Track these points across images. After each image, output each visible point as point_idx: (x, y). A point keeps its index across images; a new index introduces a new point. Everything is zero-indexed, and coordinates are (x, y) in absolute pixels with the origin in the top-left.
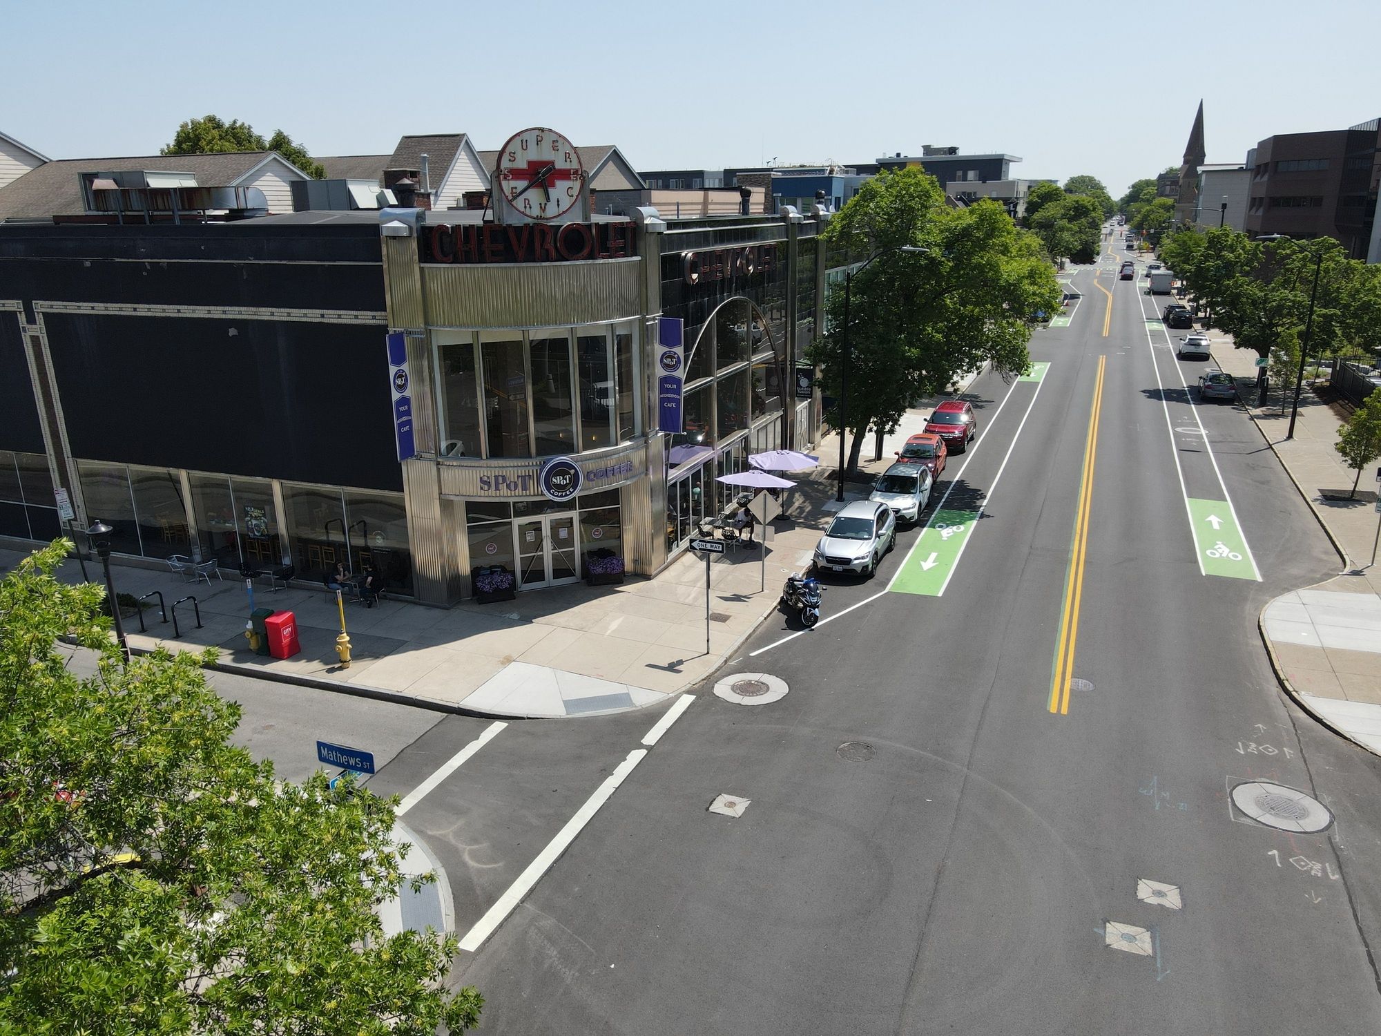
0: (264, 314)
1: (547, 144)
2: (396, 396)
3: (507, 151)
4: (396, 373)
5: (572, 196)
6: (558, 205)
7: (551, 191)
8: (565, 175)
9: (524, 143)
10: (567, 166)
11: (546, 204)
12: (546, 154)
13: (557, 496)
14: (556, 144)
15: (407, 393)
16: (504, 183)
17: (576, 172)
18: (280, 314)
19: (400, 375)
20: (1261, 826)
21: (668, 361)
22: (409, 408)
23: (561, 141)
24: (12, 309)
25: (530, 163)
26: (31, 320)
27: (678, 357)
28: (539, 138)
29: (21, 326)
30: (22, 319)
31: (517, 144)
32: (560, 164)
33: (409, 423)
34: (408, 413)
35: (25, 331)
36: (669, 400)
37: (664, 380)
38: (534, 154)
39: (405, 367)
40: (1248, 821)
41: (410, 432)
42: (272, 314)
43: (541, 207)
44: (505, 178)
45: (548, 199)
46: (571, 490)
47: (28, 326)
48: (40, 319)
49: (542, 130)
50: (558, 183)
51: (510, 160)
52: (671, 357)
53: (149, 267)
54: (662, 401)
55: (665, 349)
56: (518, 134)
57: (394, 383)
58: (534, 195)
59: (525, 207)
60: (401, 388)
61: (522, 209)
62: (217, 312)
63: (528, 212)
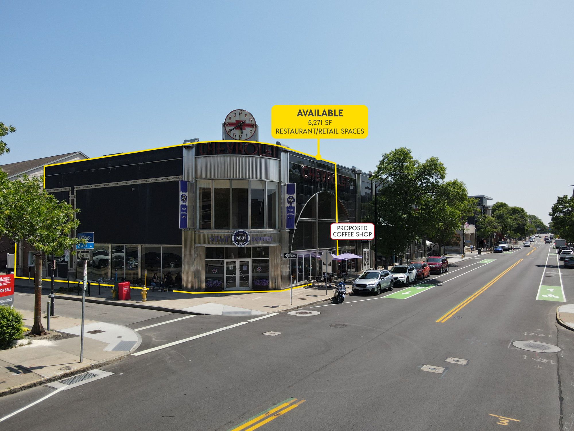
0: (144, 181)
1: (243, 115)
2: (181, 203)
3: (228, 117)
4: (182, 196)
5: (252, 133)
6: (246, 136)
7: (244, 131)
8: (249, 125)
9: (235, 114)
10: (250, 123)
11: (241, 135)
12: (243, 118)
13: (239, 245)
14: (246, 115)
15: (186, 204)
16: (226, 127)
17: (254, 125)
18: (149, 181)
19: (184, 196)
20: (523, 350)
21: (290, 200)
22: (187, 209)
23: (248, 114)
24: (68, 190)
25: (236, 121)
26: (72, 194)
27: (294, 198)
28: (240, 113)
29: (69, 196)
30: (70, 193)
31: (232, 115)
32: (248, 122)
33: (186, 215)
34: (186, 211)
35: (70, 198)
36: (290, 216)
37: (288, 208)
38: (238, 118)
39: (186, 194)
40: (517, 349)
41: (185, 219)
42: (146, 181)
43: (240, 136)
44: (227, 126)
45: (242, 133)
46: (245, 243)
47: (71, 196)
48: (75, 193)
49: (242, 110)
50: (247, 128)
51: (229, 120)
52: (291, 199)
53: (111, 170)
54: (288, 216)
55: (289, 196)
56: (233, 111)
57: (181, 198)
58: (237, 132)
59: (234, 136)
60: (183, 201)
61: (233, 137)
62: (129, 183)
63: (235, 137)
